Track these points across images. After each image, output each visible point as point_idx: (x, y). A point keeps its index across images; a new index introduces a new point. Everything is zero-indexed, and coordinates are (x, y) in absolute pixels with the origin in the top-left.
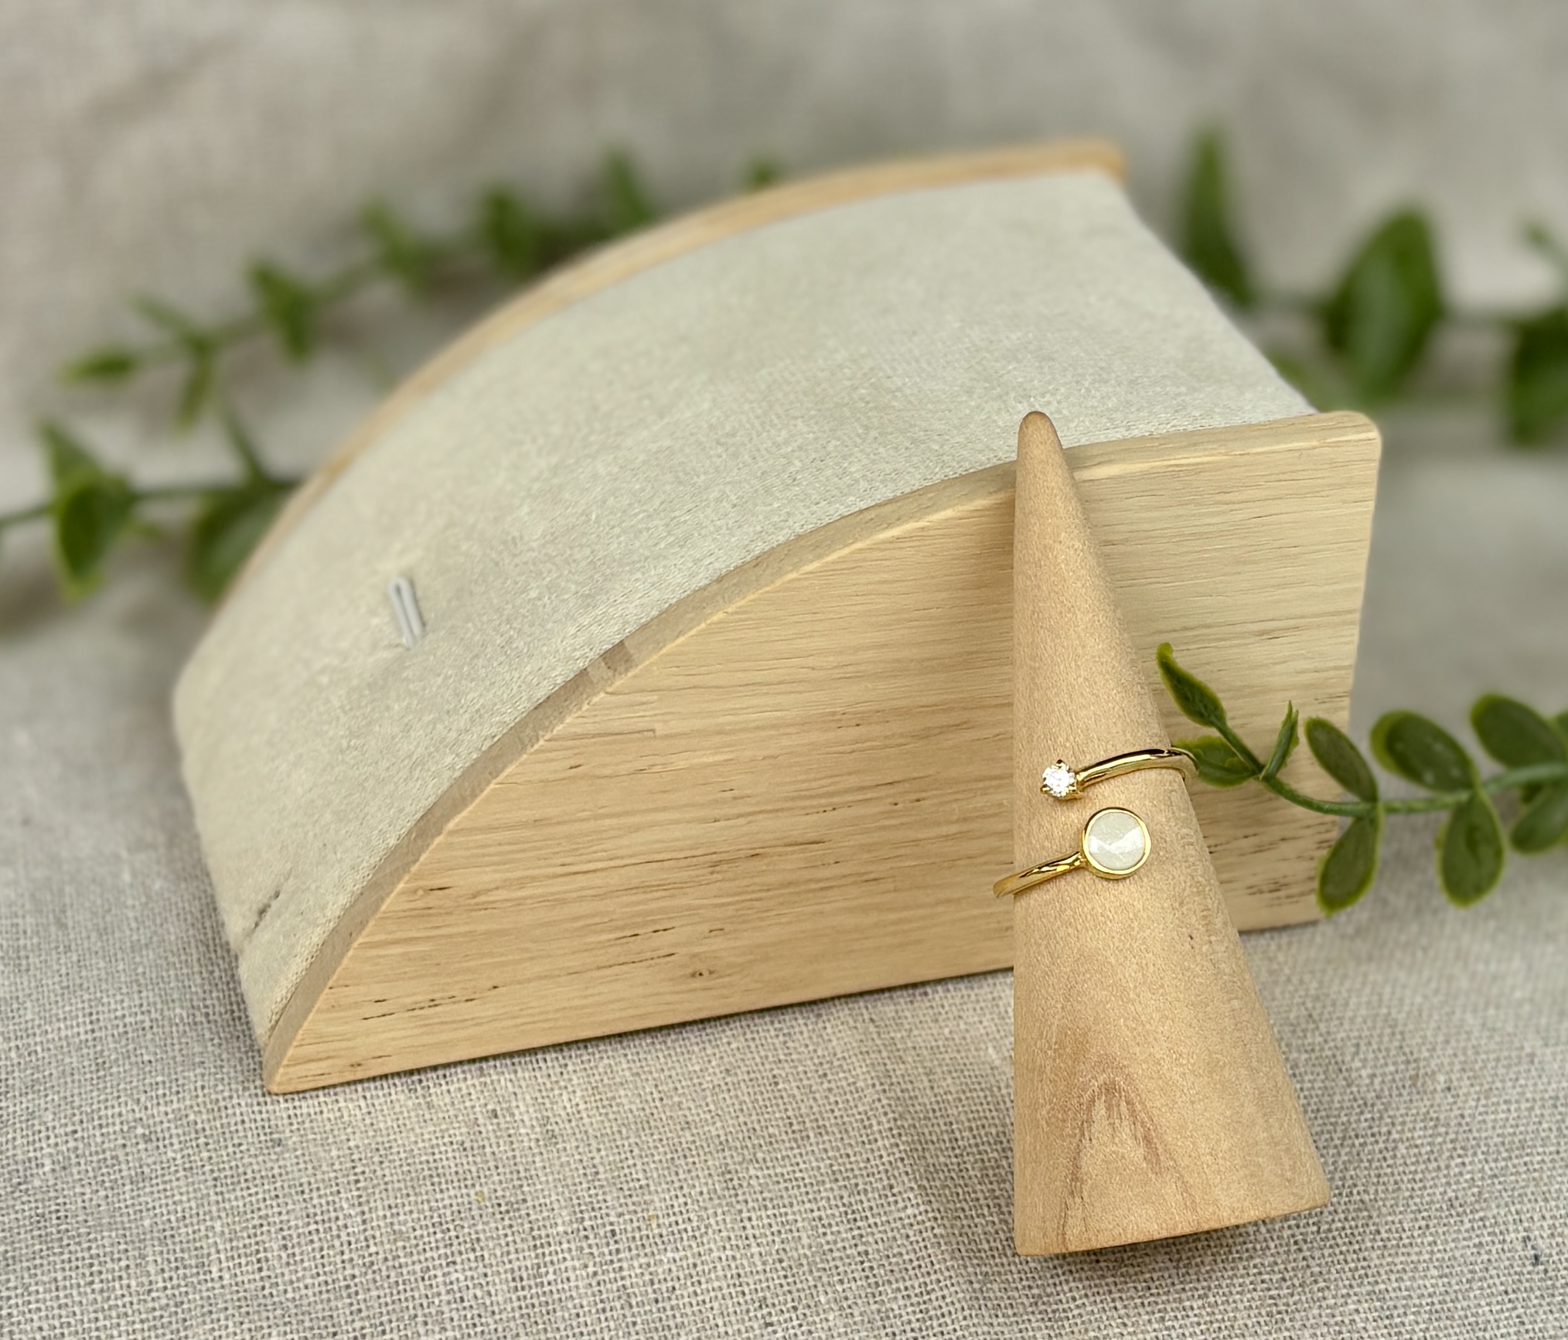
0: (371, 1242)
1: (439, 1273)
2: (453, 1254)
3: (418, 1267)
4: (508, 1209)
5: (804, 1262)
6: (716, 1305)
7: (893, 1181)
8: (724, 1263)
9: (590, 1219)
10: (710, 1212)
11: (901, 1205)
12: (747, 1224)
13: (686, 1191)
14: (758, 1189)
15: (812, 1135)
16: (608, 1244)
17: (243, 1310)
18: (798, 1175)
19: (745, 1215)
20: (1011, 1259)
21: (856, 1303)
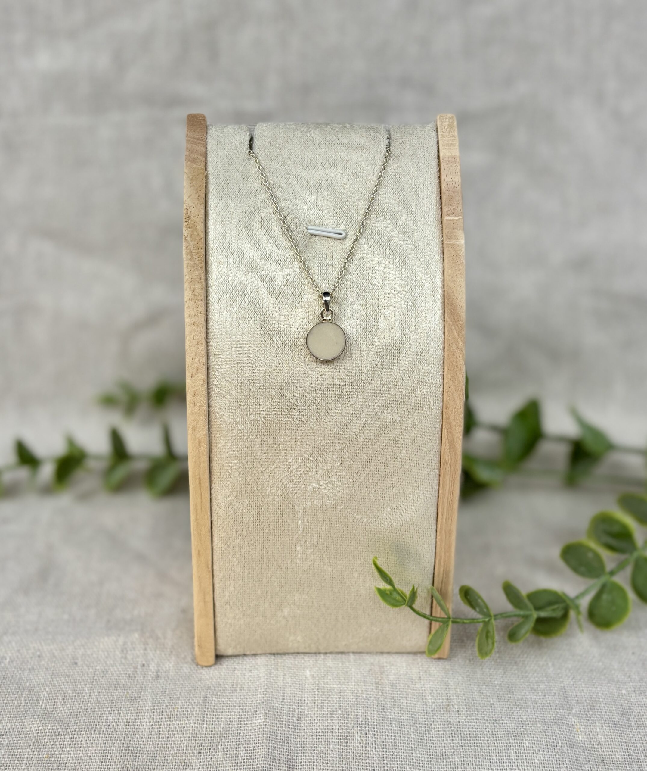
0: (90, 702)
1: (105, 716)
2: (112, 710)
3: (100, 713)
4: (133, 699)
5: (219, 733)
6: (185, 743)
7: (258, 710)
8: (194, 728)
9: (157, 706)
10: (196, 709)
11: (257, 718)
12: (205, 716)
13: (190, 701)
14: (214, 705)
15: (238, 689)
16: (159, 715)
17: (44, 717)
18: (229, 702)
19: (206, 713)
20: (286, 744)
21: (229, 750)
